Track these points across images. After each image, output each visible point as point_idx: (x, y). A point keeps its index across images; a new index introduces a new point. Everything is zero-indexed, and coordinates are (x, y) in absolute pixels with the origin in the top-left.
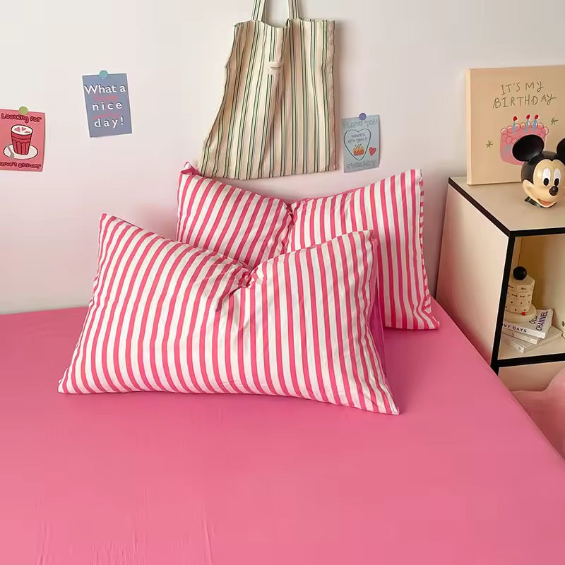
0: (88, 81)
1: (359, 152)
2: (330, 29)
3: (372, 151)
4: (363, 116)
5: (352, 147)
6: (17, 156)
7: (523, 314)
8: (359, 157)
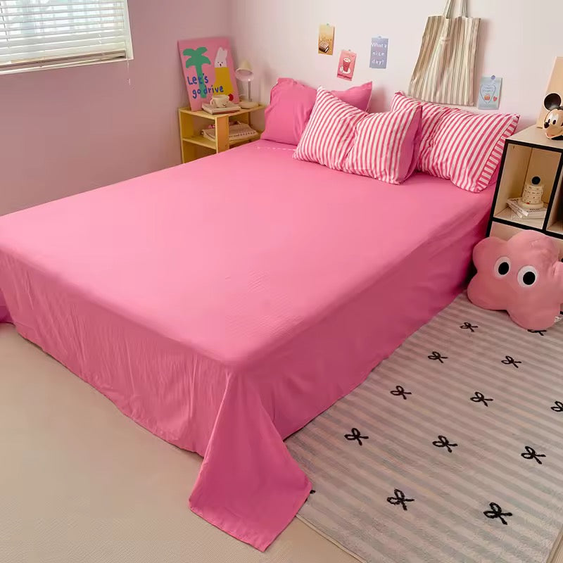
0: (374, 41)
1: (487, 98)
2: (477, 22)
3: (495, 99)
4: (493, 77)
5: (484, 94)
6: (344, 72)
7: (528, 203)
8: (487, 101)
